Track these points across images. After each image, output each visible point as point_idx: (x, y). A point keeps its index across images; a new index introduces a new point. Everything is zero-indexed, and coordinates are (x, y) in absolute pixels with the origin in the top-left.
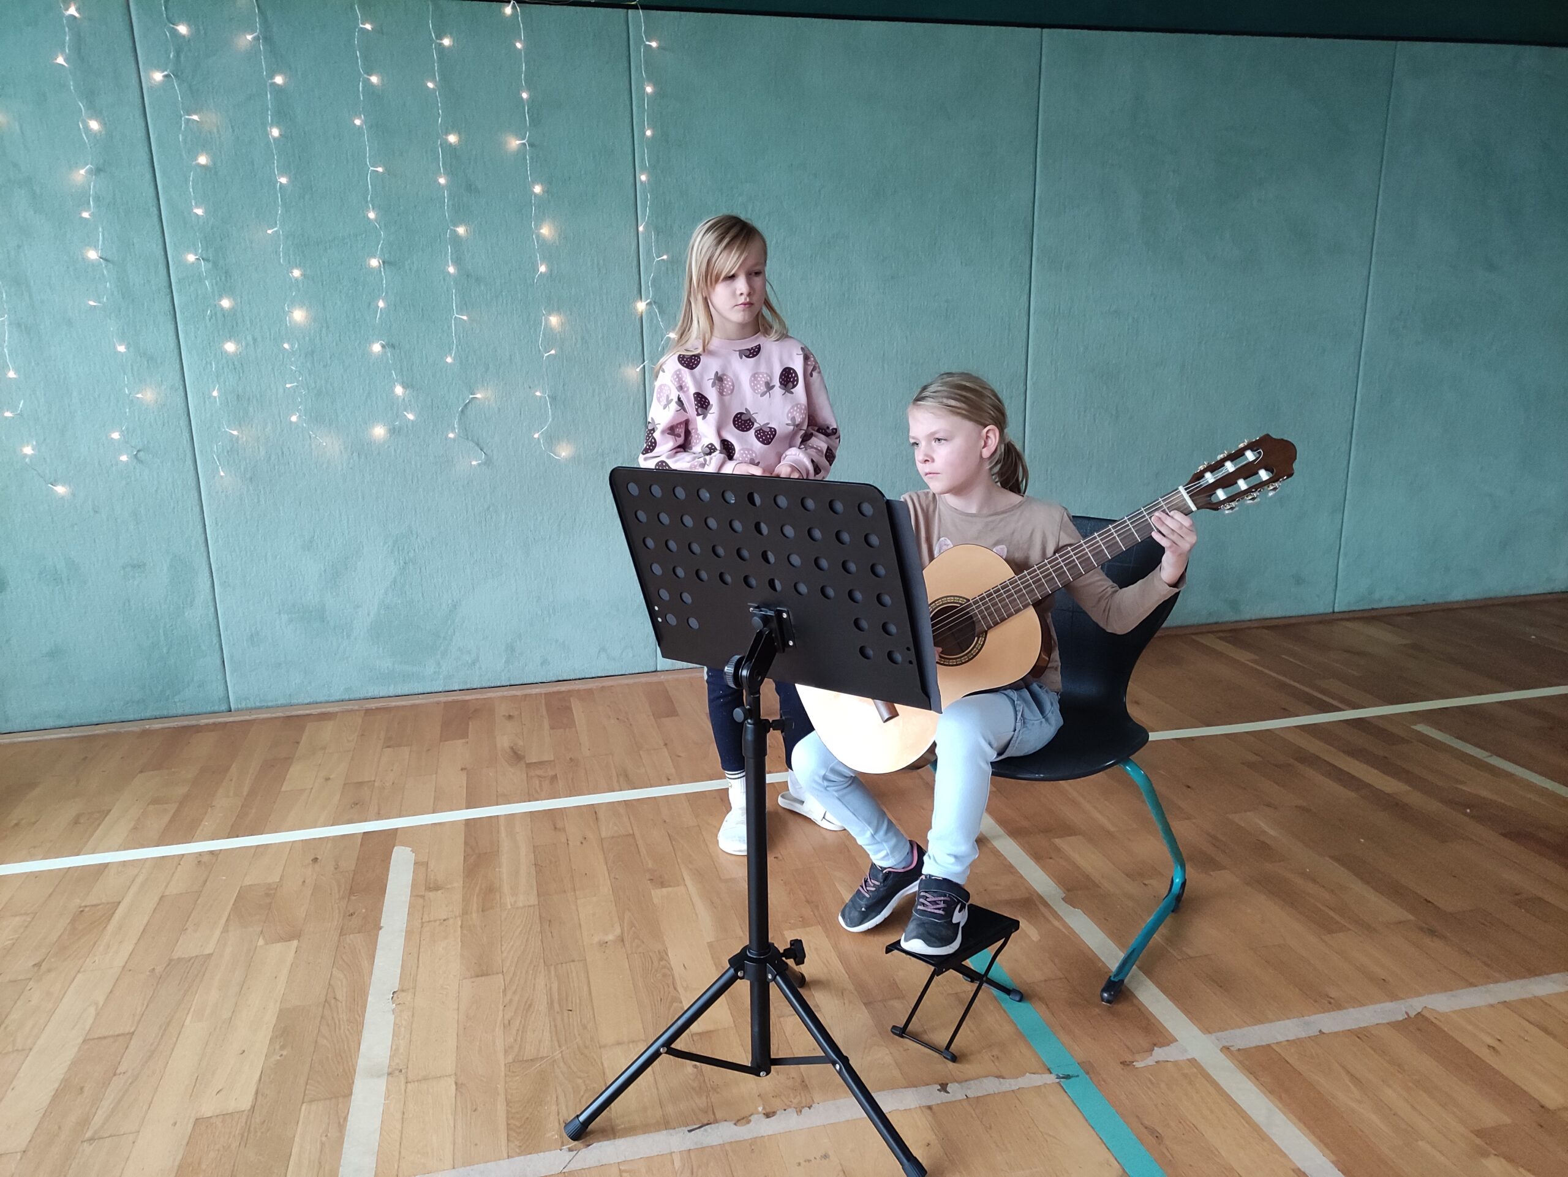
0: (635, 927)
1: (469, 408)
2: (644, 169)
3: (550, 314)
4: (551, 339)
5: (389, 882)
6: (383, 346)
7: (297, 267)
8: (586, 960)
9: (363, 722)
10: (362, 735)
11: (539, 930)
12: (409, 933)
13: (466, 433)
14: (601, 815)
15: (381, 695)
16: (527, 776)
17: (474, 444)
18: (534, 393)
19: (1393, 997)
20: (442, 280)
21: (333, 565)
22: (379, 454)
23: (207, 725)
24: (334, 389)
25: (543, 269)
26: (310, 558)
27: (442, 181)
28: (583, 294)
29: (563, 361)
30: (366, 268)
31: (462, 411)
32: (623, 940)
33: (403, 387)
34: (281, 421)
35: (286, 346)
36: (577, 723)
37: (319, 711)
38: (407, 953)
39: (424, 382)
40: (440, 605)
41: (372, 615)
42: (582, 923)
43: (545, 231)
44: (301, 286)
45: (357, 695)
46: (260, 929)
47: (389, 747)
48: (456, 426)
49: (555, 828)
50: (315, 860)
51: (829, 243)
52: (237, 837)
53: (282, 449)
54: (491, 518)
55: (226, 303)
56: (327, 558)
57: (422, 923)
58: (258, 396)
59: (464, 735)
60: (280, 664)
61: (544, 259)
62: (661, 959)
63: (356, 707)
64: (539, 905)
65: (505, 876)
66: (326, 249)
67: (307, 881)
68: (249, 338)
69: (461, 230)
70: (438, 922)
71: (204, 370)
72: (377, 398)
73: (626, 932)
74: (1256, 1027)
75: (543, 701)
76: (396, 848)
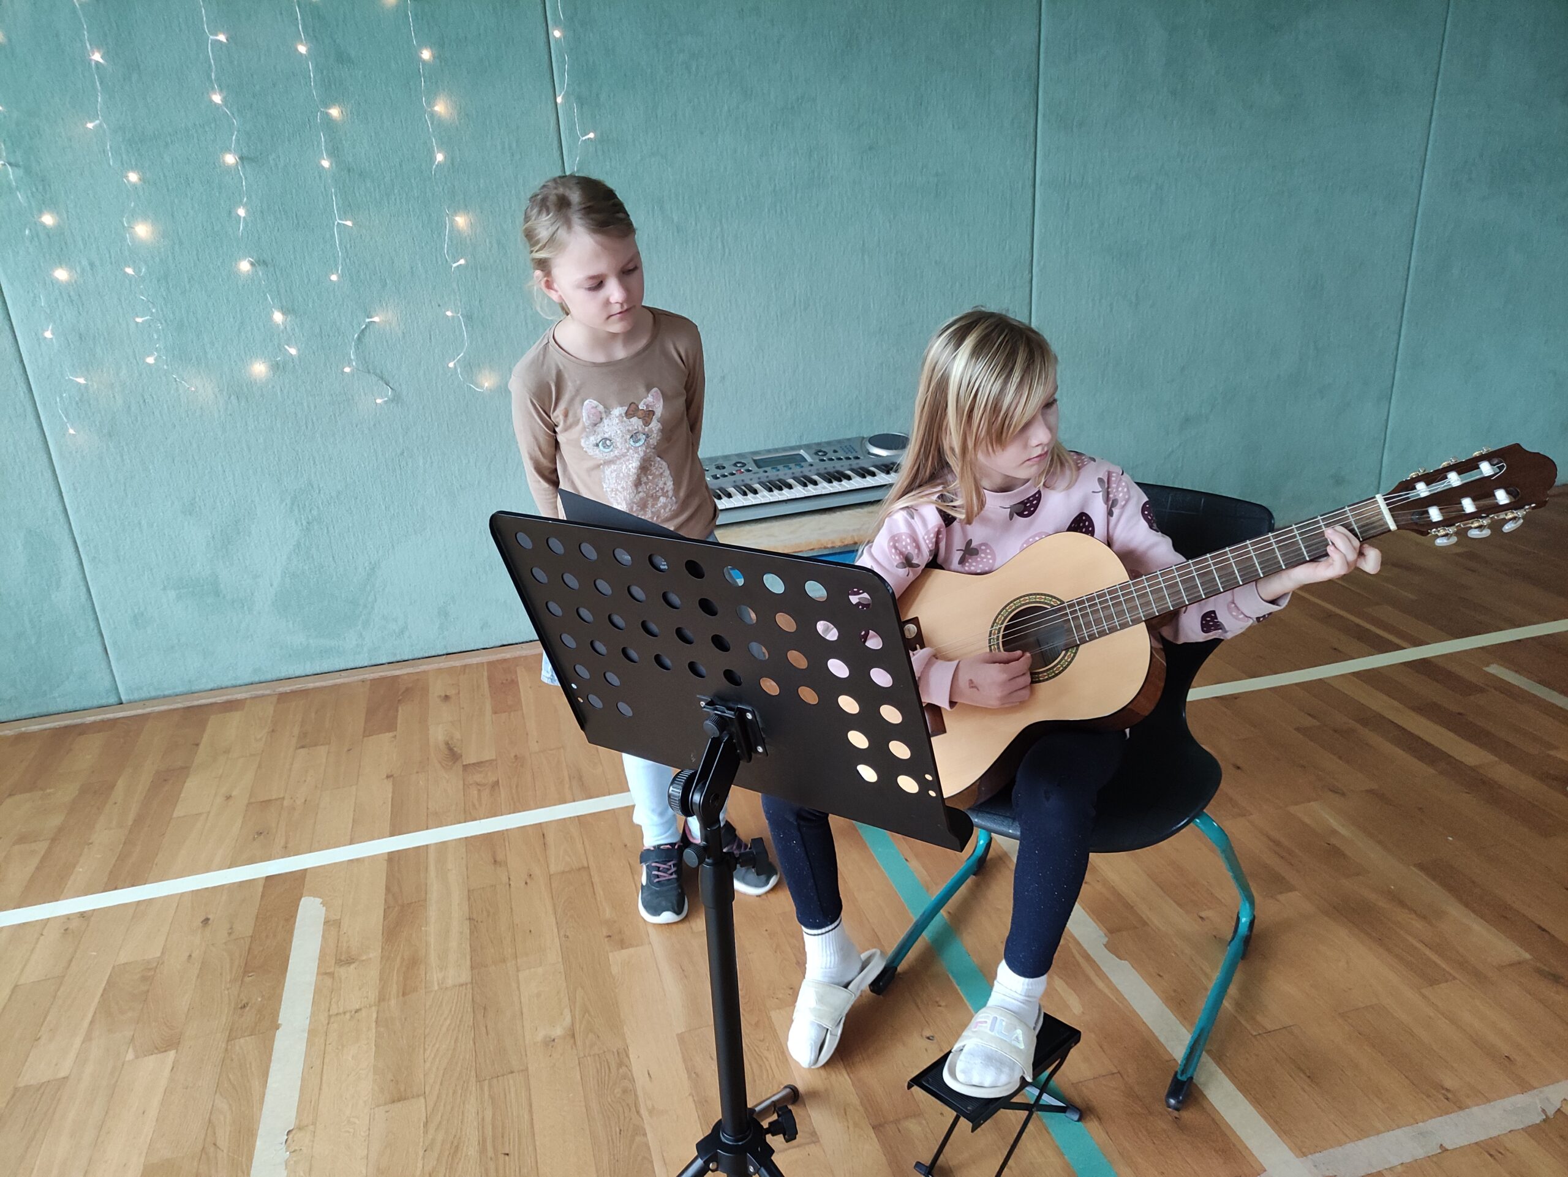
0: (590, 1015)
1: (367, 334)
2: (557, 25)
3: (455, 213)
4: (459, 244)
5: (292, 953)
6: (252, 264)
7: (133, 169)
8: (527, 1069)
9: (275, 711)
10: (273, 731)
11: (471, 1024)
12: (312, 1033)
13: (367, 367)
14: (551, 838)
15: (298, 674)
16: (464, 784)
17: (376, 379)
18: (445, 312)
19: (1525, 1087)
20: (318, 177)
21: (222, 531)
22: (262, 396)
23: (94, 723)
24: (197, 320)
25: (440, 157)
26: (194, 525)
27: (302, 49)
28: (494, 186)
29: (477, 270)
30: (220, 166)
31: (359, 338)
32: (573, 1036)
33: (283, 314)
34: (138, 363)
35: (129, 271)
36: (523, 703)
37: (224, 698)
38: (308, 1067)
39: (308, 305)
40: (356, 569)
41: (275, 584)
42: (525, 1010)
43: (441, 108)
44: (141, 193)
45: (269, 677)
46: (132, 1033)
47: (303, 747)
48: (352, 357)
49: (495, 861)
50: (206, 921)
51: (793, 108)
52: (116, 889)
53: (143, 396)
54: (407, 465)
55: (48, 219)
56: (213, 523)
57: (330, 1016)
58: (105, 334)
59: (391, 727)
60: (173, 647)
61: (442, 145)
62: (620, 1064)
63: (268, 692)
64: (472, 983)
65: (432, 940)
66: (167, 144)
67: (193, 955)
68: (85, 262)
69: (335, 112)
70: (348, 1016)
71: (33, 305)
72: (252, 329)
73: (577, 1020)
74: (1360, 1143)
75: (485, 674)
76: (303, 899)
